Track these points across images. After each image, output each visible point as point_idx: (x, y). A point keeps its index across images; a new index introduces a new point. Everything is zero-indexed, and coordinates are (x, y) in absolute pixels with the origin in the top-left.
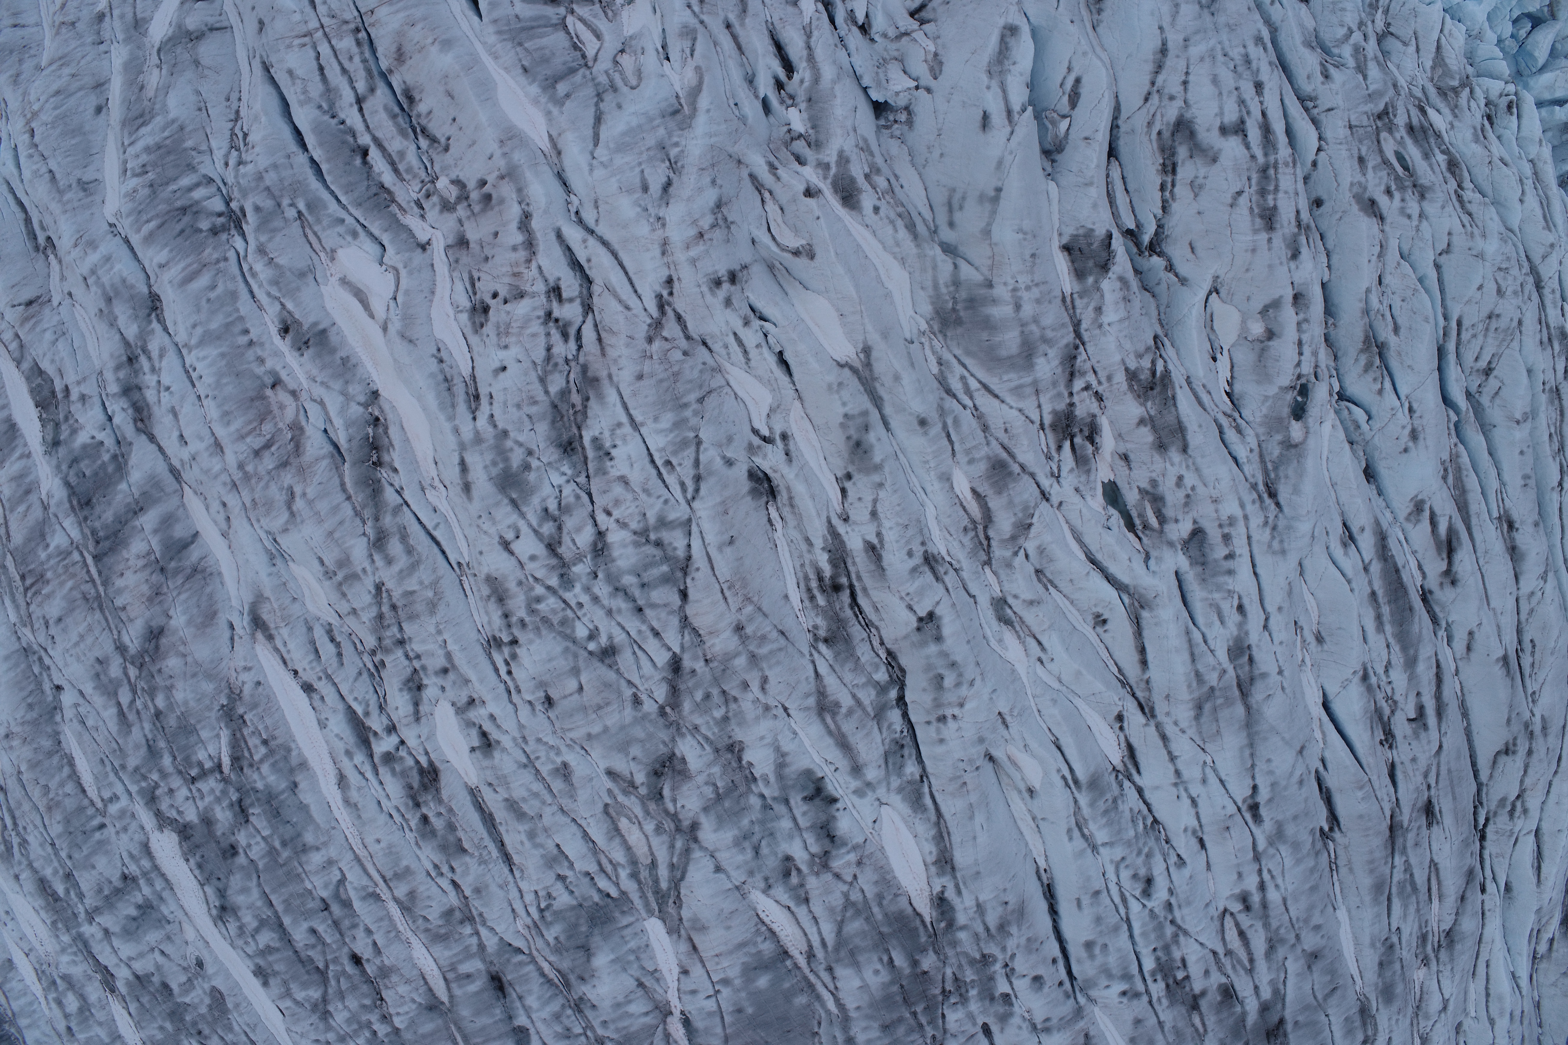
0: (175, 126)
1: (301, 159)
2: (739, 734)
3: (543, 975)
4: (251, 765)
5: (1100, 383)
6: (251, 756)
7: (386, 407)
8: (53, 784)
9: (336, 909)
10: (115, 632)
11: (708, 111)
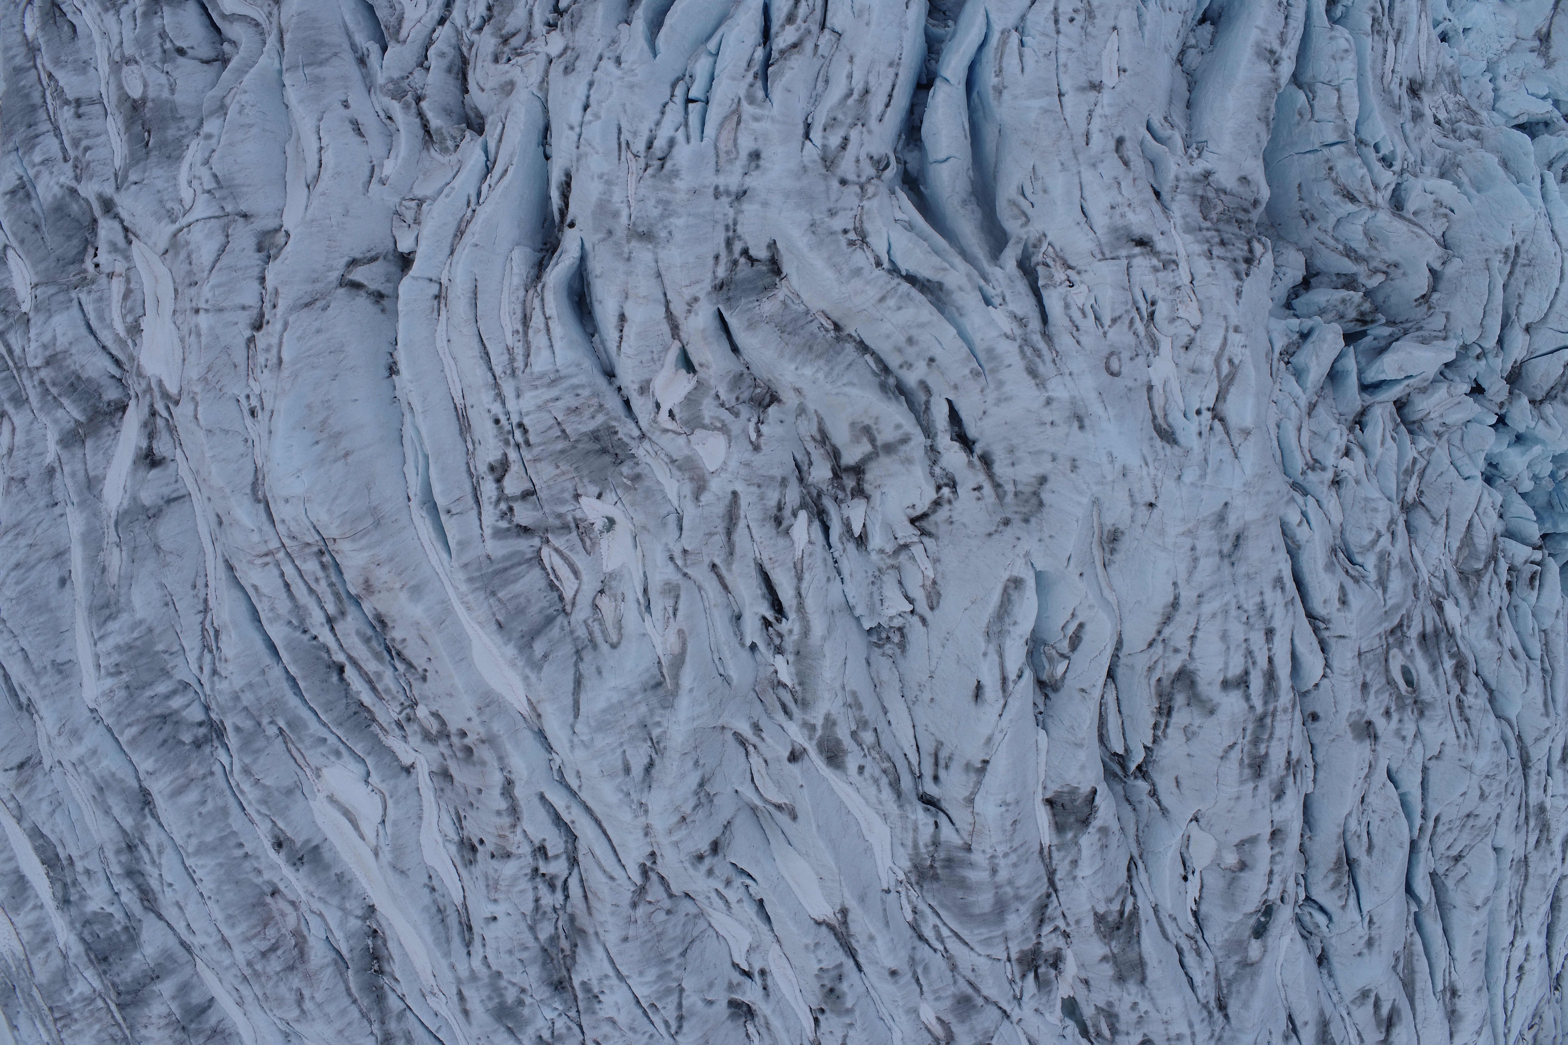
0: (143, 628)
1: (276, 672)
5: (1068, 925)
7: (384, 924)
11: (691, 690)
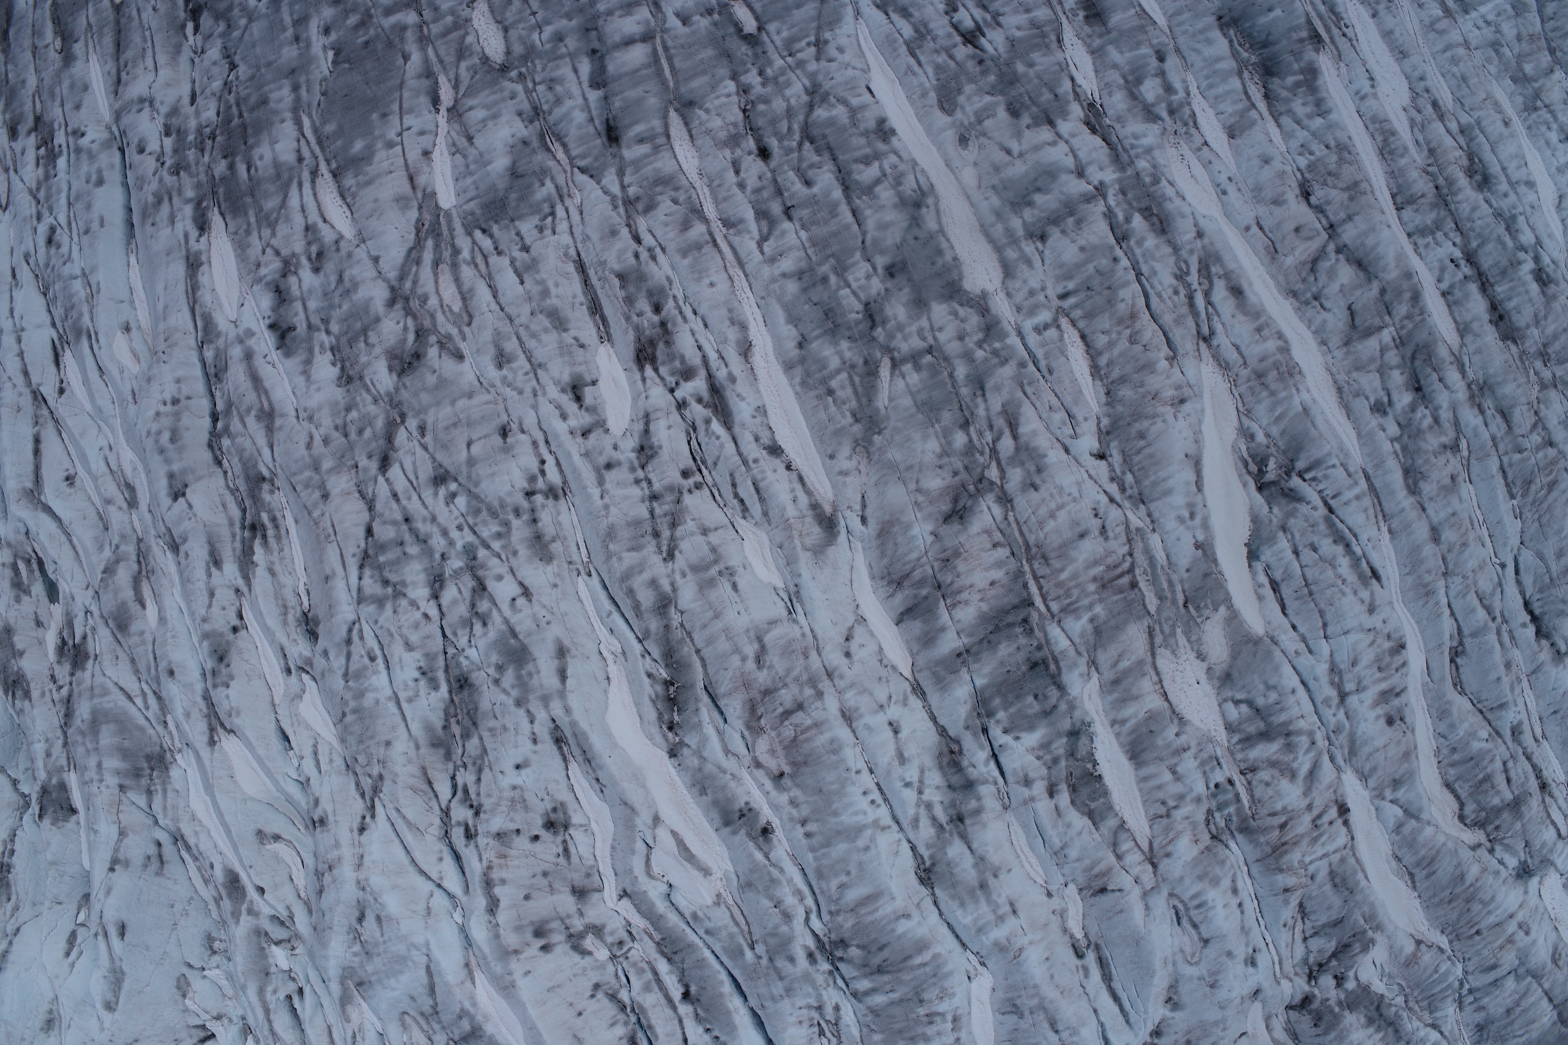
1: (755, 1002)
2: (339, 394)
3: (564, 146)
4: (853, 367)
5: (51, 691)
6: (850, 377)
7: (659, 739)
8: (1123, 344)
9: (776, 208)
10: (1011, 519)
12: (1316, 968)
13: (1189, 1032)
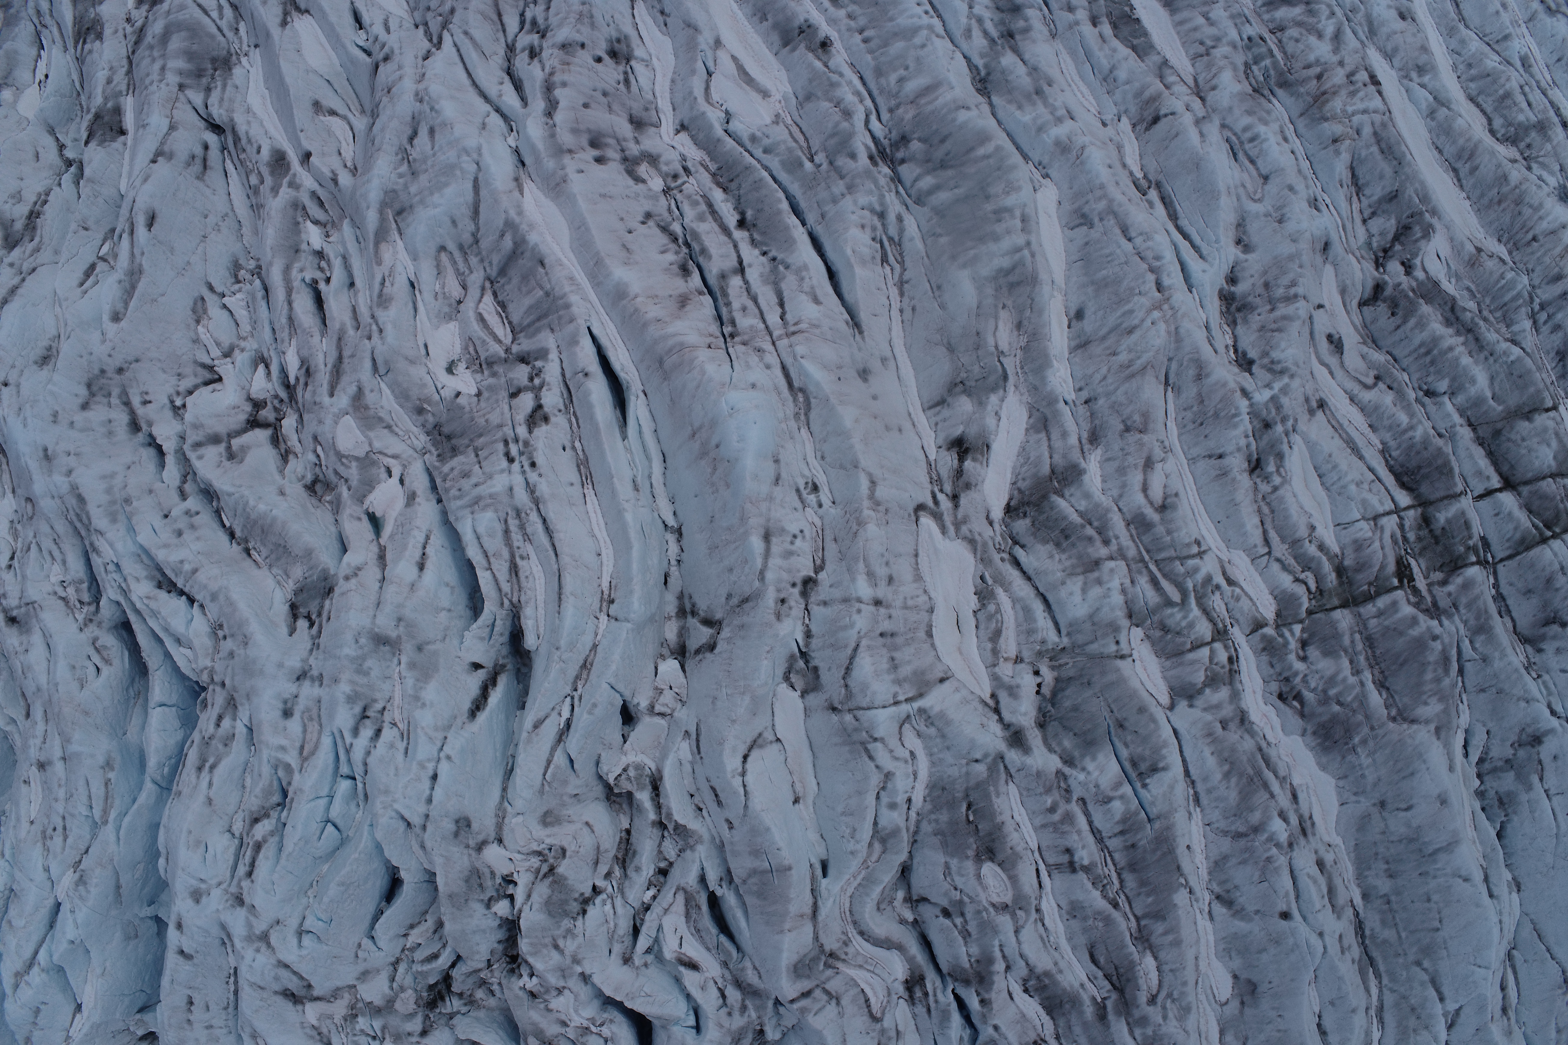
12: (1381, 254)
13: (1265, 273)
